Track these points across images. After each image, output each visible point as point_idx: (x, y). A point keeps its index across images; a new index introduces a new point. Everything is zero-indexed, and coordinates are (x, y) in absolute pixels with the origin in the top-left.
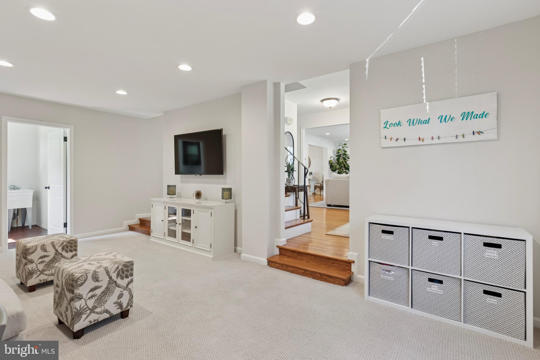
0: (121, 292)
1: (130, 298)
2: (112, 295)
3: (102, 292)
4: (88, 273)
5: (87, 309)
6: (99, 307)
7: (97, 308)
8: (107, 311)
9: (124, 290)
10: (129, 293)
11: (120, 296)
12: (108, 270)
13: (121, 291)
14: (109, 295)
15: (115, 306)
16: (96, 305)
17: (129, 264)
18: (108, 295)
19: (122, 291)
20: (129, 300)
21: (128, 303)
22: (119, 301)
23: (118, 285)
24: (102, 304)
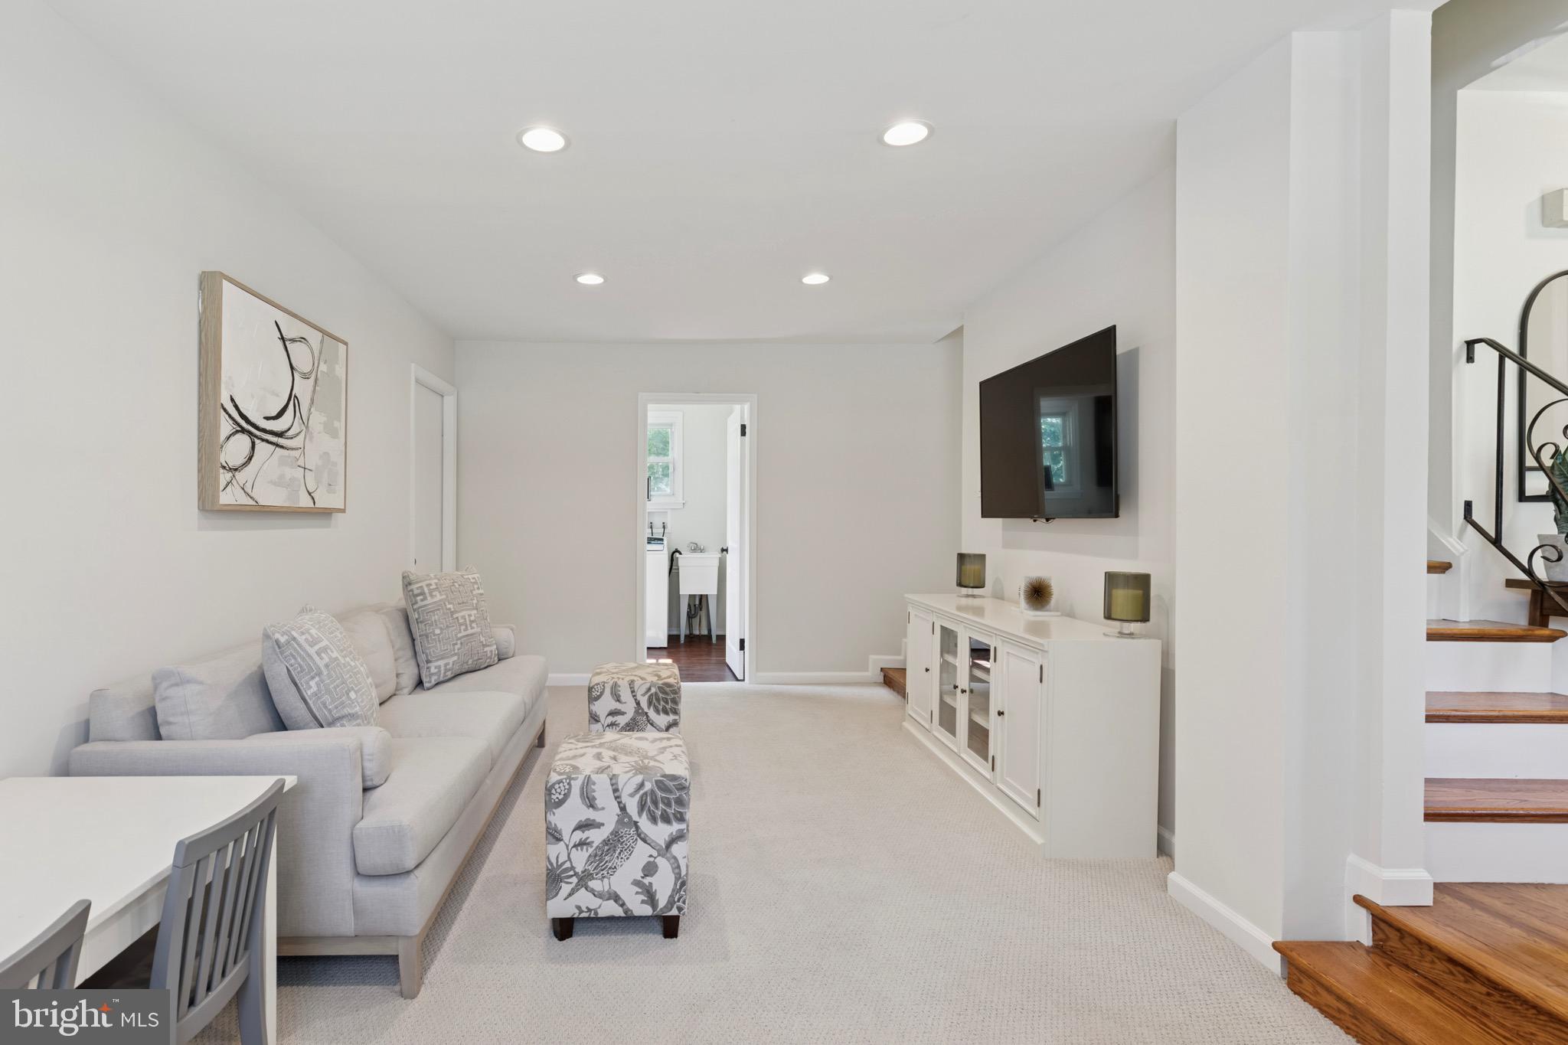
0: (652, 859)
1: (676, 884)
2: (627, 859)
3: (604, 840)
4: (573, 779)
5: (572, 873)
6: (596, 879)
7: (594, 879)
8: (616, 898)
9: (659, 855)
10: (673, 869)
11: (650, 869)
12: (617, 784)
13: (651, 856)
14: (620, 853)
15: (637, 893)
16: (591, 868)
17: (671, 784)
18: (617, 852)
19: (655, 858)
20: (673, 890)
21: (670, 897)
22: (647, 881)
23: (642, 836)
24: (605, 872)
